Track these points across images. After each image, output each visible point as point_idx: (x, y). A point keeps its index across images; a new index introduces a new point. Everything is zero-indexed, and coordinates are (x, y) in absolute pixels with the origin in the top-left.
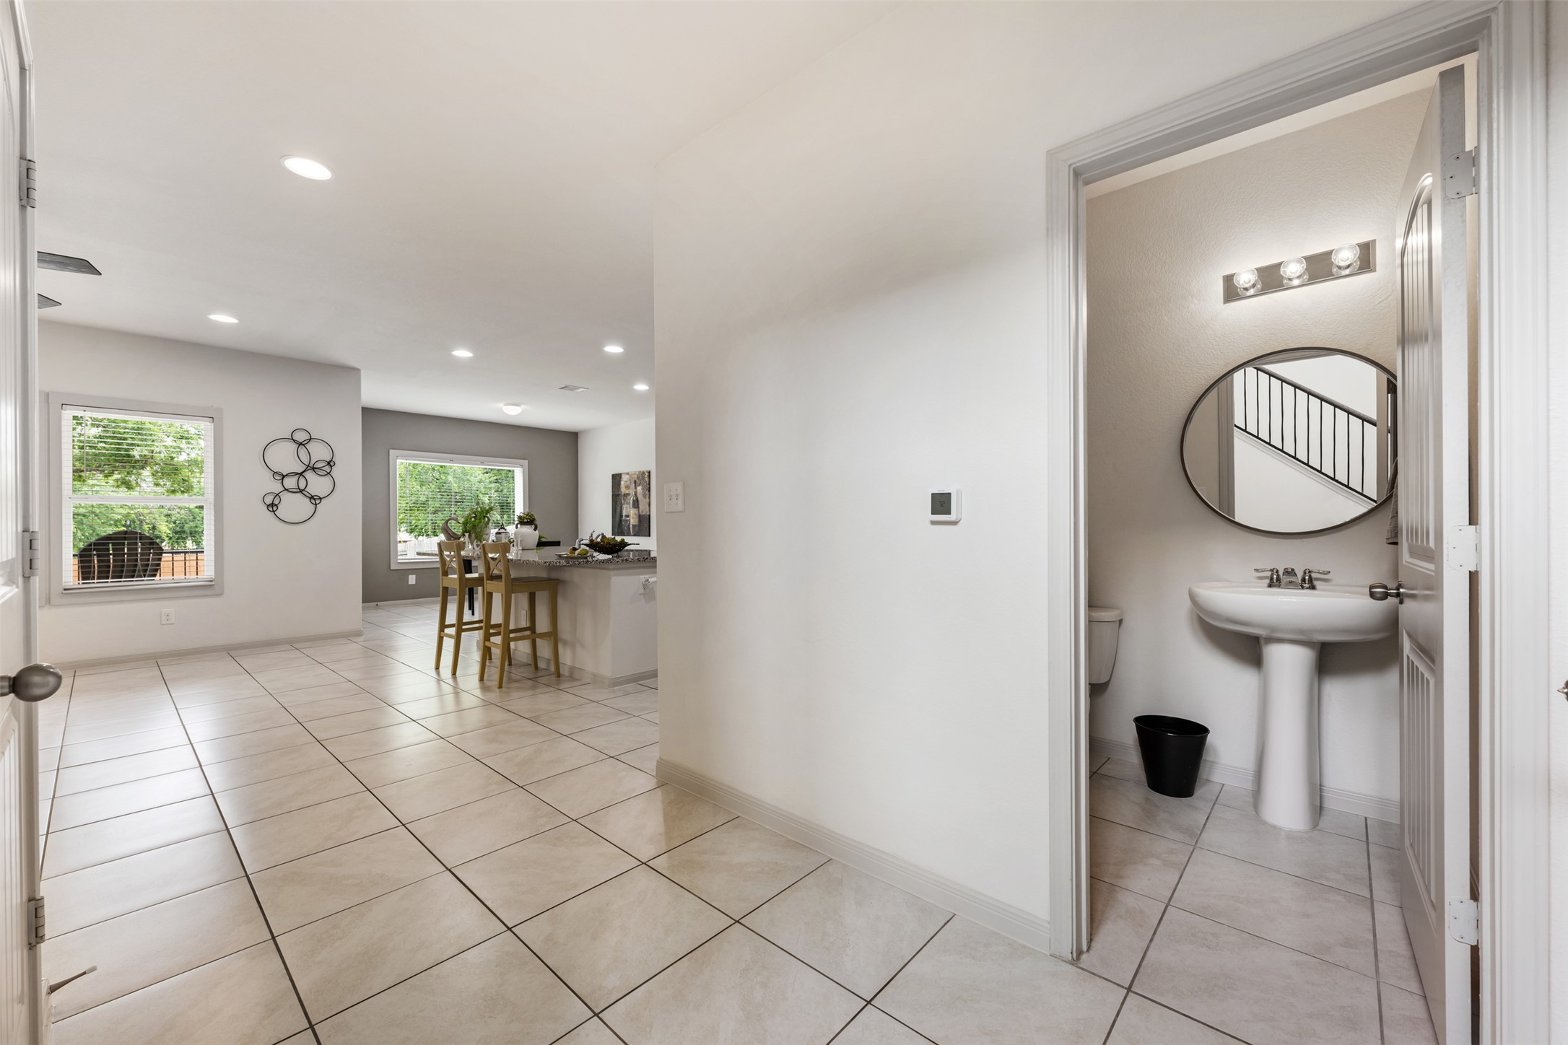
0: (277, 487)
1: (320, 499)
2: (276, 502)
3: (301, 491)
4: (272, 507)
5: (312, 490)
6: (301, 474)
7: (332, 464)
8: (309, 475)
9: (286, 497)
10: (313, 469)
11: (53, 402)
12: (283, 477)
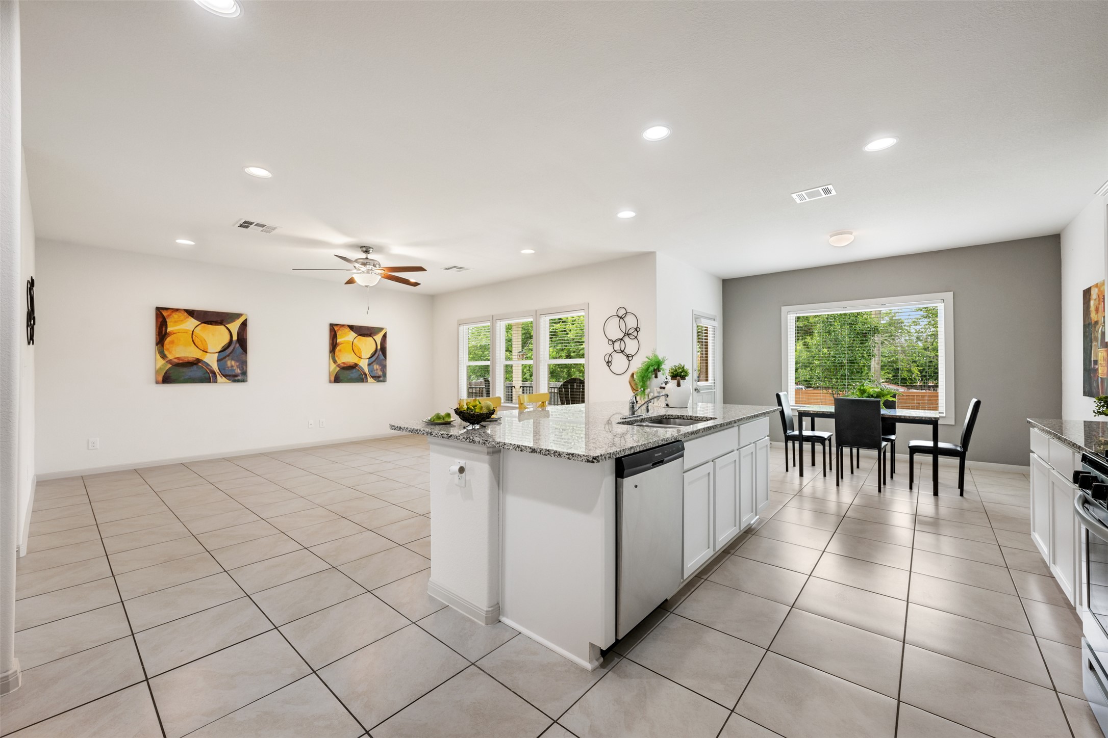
0: (610, 350)
1: (632, 356)
2: (610, 360)
3: (622, 352)
4: (609, 363)
5: (627, 351)
6: (621, 339)
7: (638, 330)
8: (626, 339)
9: (615, 355)
10: (628, 334)
11: (537, 314)
12: (614, 342)
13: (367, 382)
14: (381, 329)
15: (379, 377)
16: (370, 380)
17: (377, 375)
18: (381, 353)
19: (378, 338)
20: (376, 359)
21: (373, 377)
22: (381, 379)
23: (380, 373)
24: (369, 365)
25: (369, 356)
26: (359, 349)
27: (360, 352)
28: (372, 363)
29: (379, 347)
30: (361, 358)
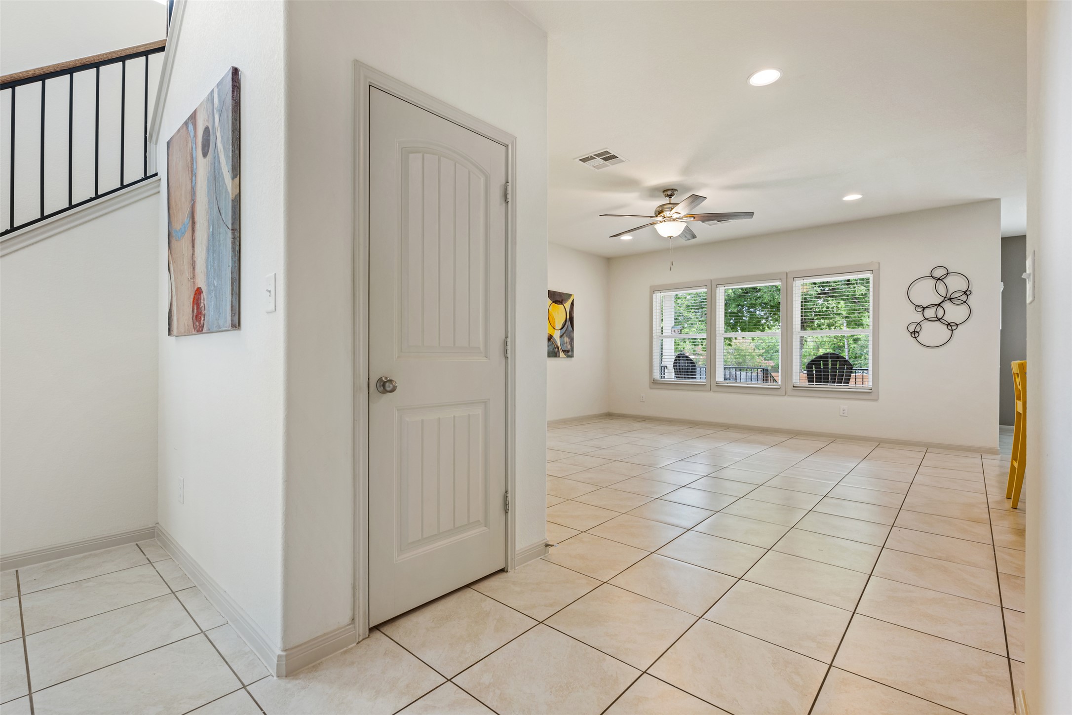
0: (918, 318)
1: (957, 325)
2: (917, 330)
3: (939, 320)
4: (915, 334)
5: (949, 318)
6: (939, 305)
7: (968, 293)
8: (947, 305)
9: (926, 325)
10: (950, 299)
11: (789, 278)
12: (924, 309)
13: (559, 357)
14: (570, 295)
15: (568, 351)
16: (562, 354)
17: (567, 349)
18: (569, 323)
19: (568, 305)
20: (566, 331)
21: (564, 351)
22: (570, 353)
23: (569, 347)
24: (561, 337)
25: (560, 328)
26: (553, 318)
27: (554, 322)
28: (563, 335)
29: (568, 317)
30: (555, 329)
